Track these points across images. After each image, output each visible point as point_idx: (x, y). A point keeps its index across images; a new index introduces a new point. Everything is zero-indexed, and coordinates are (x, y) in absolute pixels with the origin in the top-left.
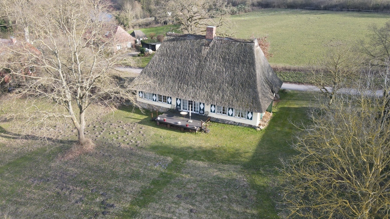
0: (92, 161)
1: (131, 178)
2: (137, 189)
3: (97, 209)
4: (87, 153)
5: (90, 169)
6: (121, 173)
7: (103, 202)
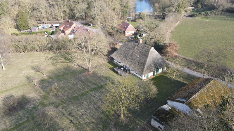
0: (89, 77)
1: (94, 84)
2: (93, 87)
3: (82, 89)
4: (89, 74)
5: (87, 79)
6: (93, 82)
7: (84, 88)
